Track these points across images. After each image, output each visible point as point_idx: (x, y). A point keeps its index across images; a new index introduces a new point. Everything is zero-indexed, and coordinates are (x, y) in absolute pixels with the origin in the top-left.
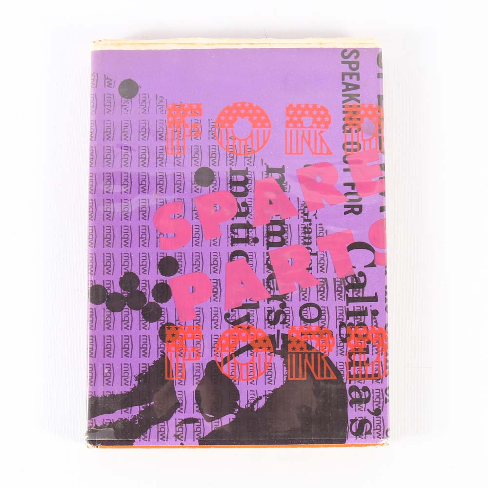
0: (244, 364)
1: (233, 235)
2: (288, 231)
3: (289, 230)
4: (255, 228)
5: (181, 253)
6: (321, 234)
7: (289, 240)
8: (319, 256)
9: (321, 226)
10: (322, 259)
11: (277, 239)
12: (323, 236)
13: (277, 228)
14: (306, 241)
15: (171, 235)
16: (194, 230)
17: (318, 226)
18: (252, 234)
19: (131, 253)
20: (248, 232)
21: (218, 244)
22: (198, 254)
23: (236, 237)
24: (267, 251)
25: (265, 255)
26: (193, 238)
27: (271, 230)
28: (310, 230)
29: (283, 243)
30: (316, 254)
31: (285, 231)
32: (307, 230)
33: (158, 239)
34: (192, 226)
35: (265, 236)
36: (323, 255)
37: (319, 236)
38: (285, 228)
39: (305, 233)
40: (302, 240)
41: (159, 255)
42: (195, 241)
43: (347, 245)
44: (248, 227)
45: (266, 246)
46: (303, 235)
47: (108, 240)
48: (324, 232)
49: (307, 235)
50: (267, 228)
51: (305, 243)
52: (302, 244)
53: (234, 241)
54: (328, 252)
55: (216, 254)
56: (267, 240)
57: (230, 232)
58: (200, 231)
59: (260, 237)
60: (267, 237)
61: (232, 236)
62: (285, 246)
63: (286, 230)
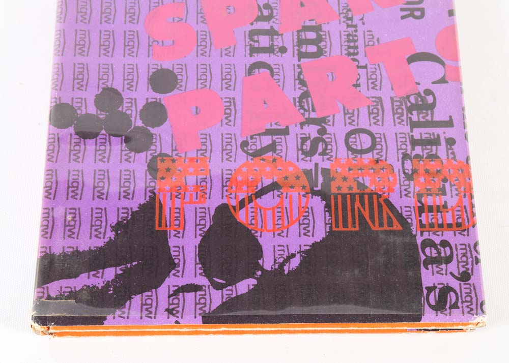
0: (269, 209)
1: (252, 43)
2: (326, 38)
3: (328, 38)
4: (282, 35)
5: (182, 65)
6: (371, 43)
7: (327, 50)
8: (370, 70)
9: (371, 33)
10: (374, 73)
11: (312, 49)
12: (373, 45)
13: (312, 35)
14: (352, 51)
15: (168, 42)
16: (200, 37)
17: (367, 33)
18: (278, 42)
19: (112, 64)
20: (272, 40)
21: (231, 54)
22: (205, 67)
23: (256, 45)
24: (299, 63)
25: (296, 67)
26: (198, 46)
27: (304, 38)
28: (356, 38)
29: (320, 53)
30: (365, 67)
31: (322, 38)
32: (351, 39)
33: (151, 48)
34: (197, 31)
35: (295, 44)
36: (375, 68)
37: (368, 45)
38: (321, 35)
39: (349, 41)
40: (345, 50)
41: (151, 66)
42: (201, 50)
43: (407, 57)
44: (272, 33)
45: (296, 57)
46: (346, 43)
47: (81, 47)
48: (375, 40)
49: (352, 44)
50: (299, 35)
51: (349, 54)
52: (346, 54)
53: (254, 51)
54: (381, 65)
55: (229, 66)
56: (298, 50)
57: (248, 40)
58: (208, 38)
59: (289, 46)
60: (299, 46)
61: (251, 45)
62: (322, 57)
63: (324, 37)
